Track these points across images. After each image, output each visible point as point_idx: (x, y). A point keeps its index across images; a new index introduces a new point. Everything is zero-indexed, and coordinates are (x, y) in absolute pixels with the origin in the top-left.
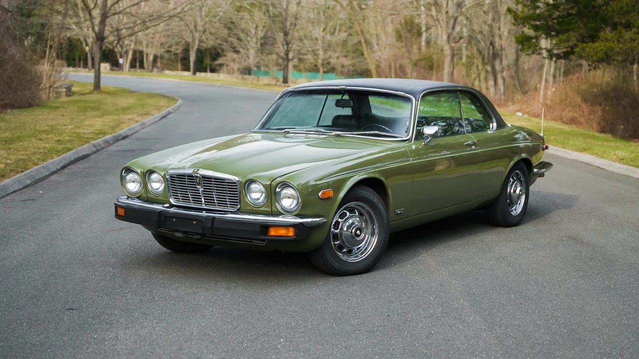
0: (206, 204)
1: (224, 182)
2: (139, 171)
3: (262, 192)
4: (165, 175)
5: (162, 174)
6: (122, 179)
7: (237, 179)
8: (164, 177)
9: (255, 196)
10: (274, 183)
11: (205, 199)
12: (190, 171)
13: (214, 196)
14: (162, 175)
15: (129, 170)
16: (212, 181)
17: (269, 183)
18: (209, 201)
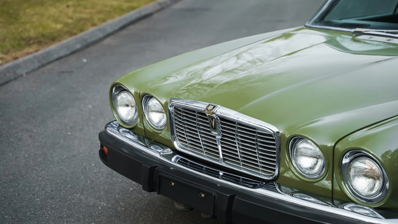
0: (224, 160)
1: (254, 132)
2: (133, 91)
3: (317, 157)
4: (166, 103)
5: (163, 101)
6: (113, 99)
7: (275, 129)
8: (165, 106)
9: (305, 162)
10: (340, 147)
11: (222, 147)
12: (201, 106)
13: (238, 150)
14: (163, 103)
15: (121, 89)
16: (234, 127)
17: (330, 144)
18: (229, 155)
